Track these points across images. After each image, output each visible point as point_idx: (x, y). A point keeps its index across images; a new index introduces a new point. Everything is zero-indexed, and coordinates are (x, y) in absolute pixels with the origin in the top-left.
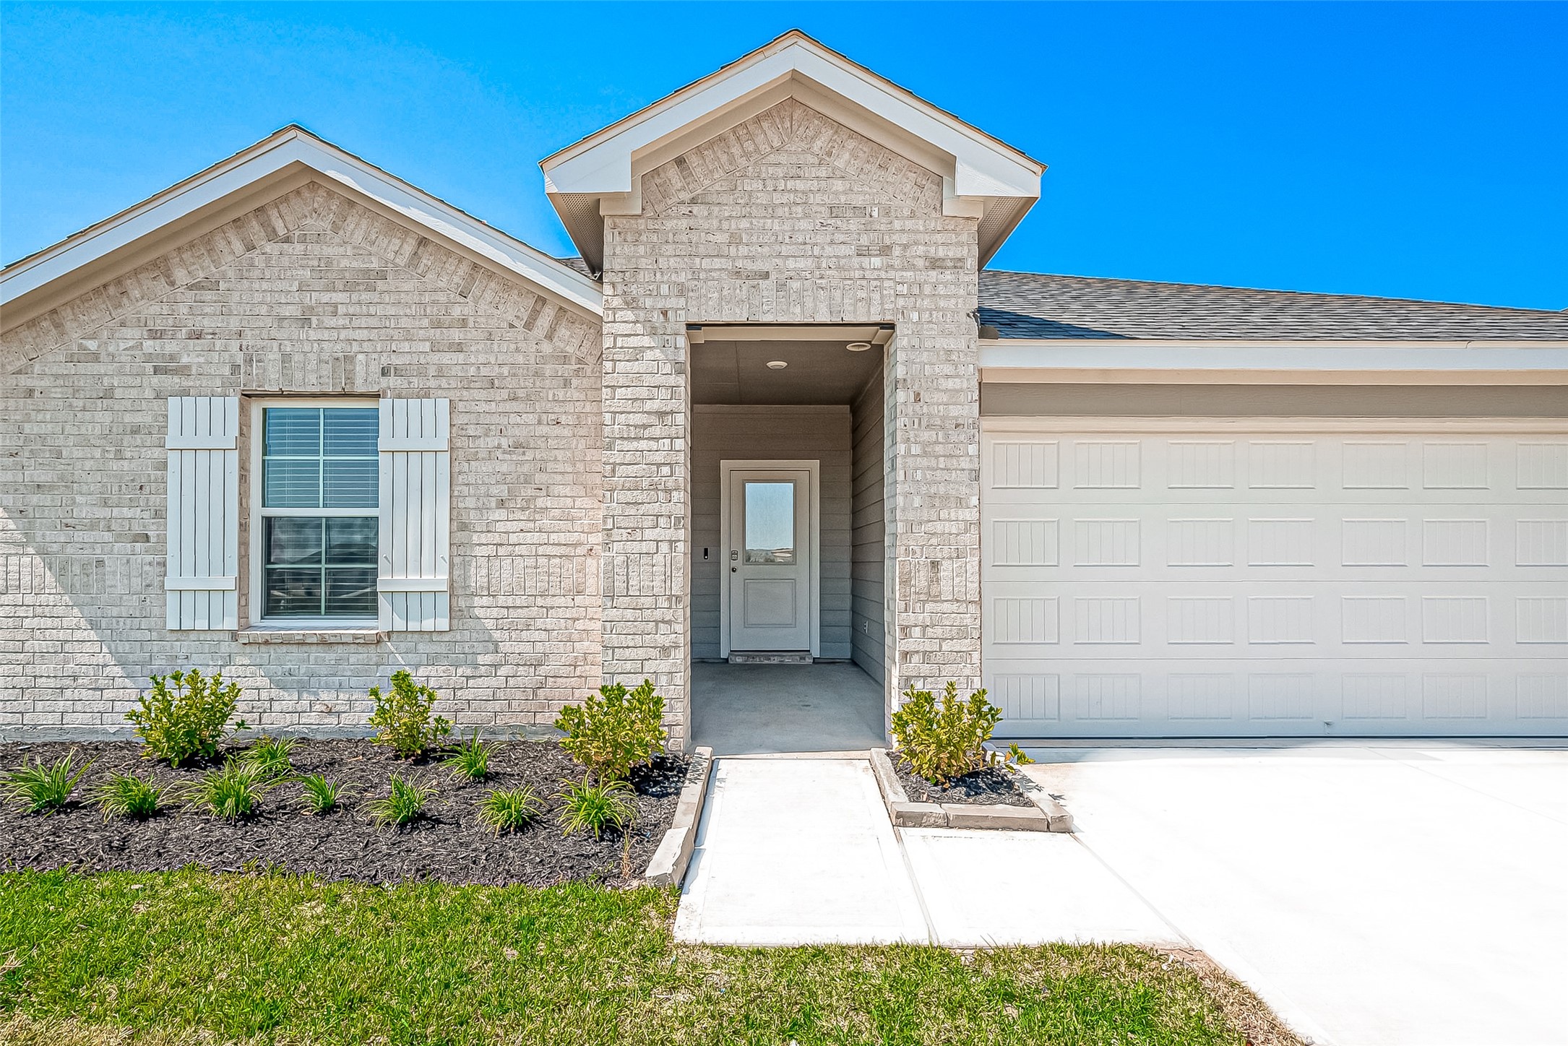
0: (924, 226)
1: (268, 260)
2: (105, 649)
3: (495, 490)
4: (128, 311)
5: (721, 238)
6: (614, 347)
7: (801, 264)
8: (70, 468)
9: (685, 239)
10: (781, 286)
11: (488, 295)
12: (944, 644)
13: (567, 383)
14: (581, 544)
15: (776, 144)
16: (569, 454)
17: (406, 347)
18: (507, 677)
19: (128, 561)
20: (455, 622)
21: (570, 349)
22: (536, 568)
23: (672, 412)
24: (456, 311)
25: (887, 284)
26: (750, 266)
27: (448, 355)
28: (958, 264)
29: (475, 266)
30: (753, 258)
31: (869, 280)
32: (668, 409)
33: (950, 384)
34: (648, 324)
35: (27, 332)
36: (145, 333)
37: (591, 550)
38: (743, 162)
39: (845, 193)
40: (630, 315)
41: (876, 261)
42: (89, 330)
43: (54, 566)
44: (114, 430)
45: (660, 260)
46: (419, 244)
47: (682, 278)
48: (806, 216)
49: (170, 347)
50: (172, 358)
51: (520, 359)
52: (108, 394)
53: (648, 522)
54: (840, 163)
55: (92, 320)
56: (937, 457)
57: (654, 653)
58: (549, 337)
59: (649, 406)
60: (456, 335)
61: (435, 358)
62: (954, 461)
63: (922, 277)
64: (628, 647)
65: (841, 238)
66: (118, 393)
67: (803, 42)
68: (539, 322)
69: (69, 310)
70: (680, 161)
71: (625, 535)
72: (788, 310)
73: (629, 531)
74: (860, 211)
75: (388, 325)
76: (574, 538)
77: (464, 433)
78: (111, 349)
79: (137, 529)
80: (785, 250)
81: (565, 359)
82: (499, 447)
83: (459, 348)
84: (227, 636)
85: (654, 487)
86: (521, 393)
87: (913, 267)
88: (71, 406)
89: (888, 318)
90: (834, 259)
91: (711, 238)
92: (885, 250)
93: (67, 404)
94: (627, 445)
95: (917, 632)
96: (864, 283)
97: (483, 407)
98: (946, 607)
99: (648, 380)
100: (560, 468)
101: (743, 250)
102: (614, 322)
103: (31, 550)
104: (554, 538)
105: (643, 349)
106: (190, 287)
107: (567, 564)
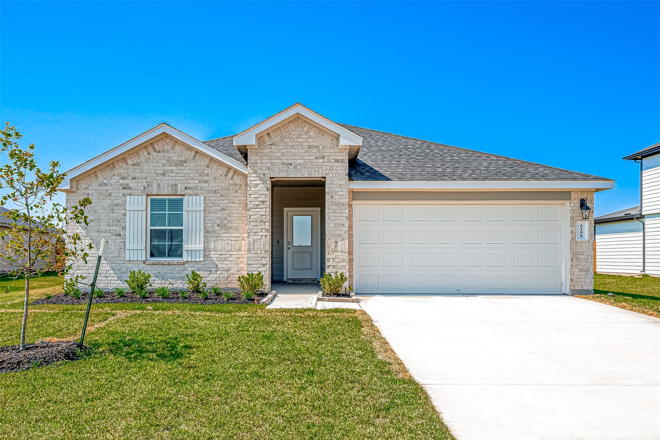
0: (334, 151)
1: (154, 157)
2: (108, 266)
3: (216, 222)
4: (115, 172)
5: (279, 154)
6: (251, 184)
7: (301, 161)
8: (99, 215)
9: (270, 154)
10: (295, 167)
11: (215, 167)
12: (338, 263)
13: (237, 192)
14: (240, 237)
15: (294, 129)
16: (237, 211)
17: (192, 182)
18: (219, 274)
19: (115, 241)
20: (205, 258)
21: (237, 182)
22: (228, 243)
23: (266, 201)
24: (206, 172)
25: (324, 166)
26: (287, 162)
27: (204, 184)
28: (343, 161)
29: (211, 159)
30: (288, 160)
31: (319, 166)
32: (265, 200)
33: (340, 193)
34: (260, 178)
35: (88, 178)
36: (120, 178)
37: (243, 238)
38: (285, 134)
39: (312, 142)
40: (255, 175)
41: (321, 160)
42: (105, 177)
43: (94, 243)
44: (111, 205)
45: (263, 160)
46: (196, 153)
47: (269, 165)
48: (302, 148)
49: (127, 182)
50: (127, 185)
51: (224, 185)
52: (110, 195)
53: (259, 230)
54: (311, 134)
55: (106, 174)
56: (337, 213)
57: (261, 266)
58: (232, 179)
59: (259, 199)
60: (206, 178)
61: (200, 185)
62: (342, 214)
63: (333, 165)
64: (254, 264)
65: (311, 154)
66: (112, 195)
67: (300, 106)
68: (229, 175)
69: (99, 172)
70: (268, 134)
71: (253, 234)
72: (297, 174)
73: (254, 233)
74: (317, 147)
75: (187, 176)
76: (238, 235)
77: (208, 205)
78: (111, 182)
79: (118, 233)
80: (296, 158)
81: (236, 185)
82: (218, 209)
83: (206, 182)
84: (142, 262)
85: (261, 221)
86: (224, 194)
87: (330, 162)
88: (99, 198)
89: (324, 176)
90: (309, 160)
91: (276, 154)
92: (323, 157)
93: (98, 197)
94: (254, 210)
95: (331, 260)
96: (317, 166)
97: (213, 198)
98: (339, 254)
99: (260, 192)
100: (235, 215)
101: (285, 158)
102: (251, 177)
103: (88, 238)
104: (233, 235)
105: (258, 184)
106: (132, 165)
107: (237, 243)
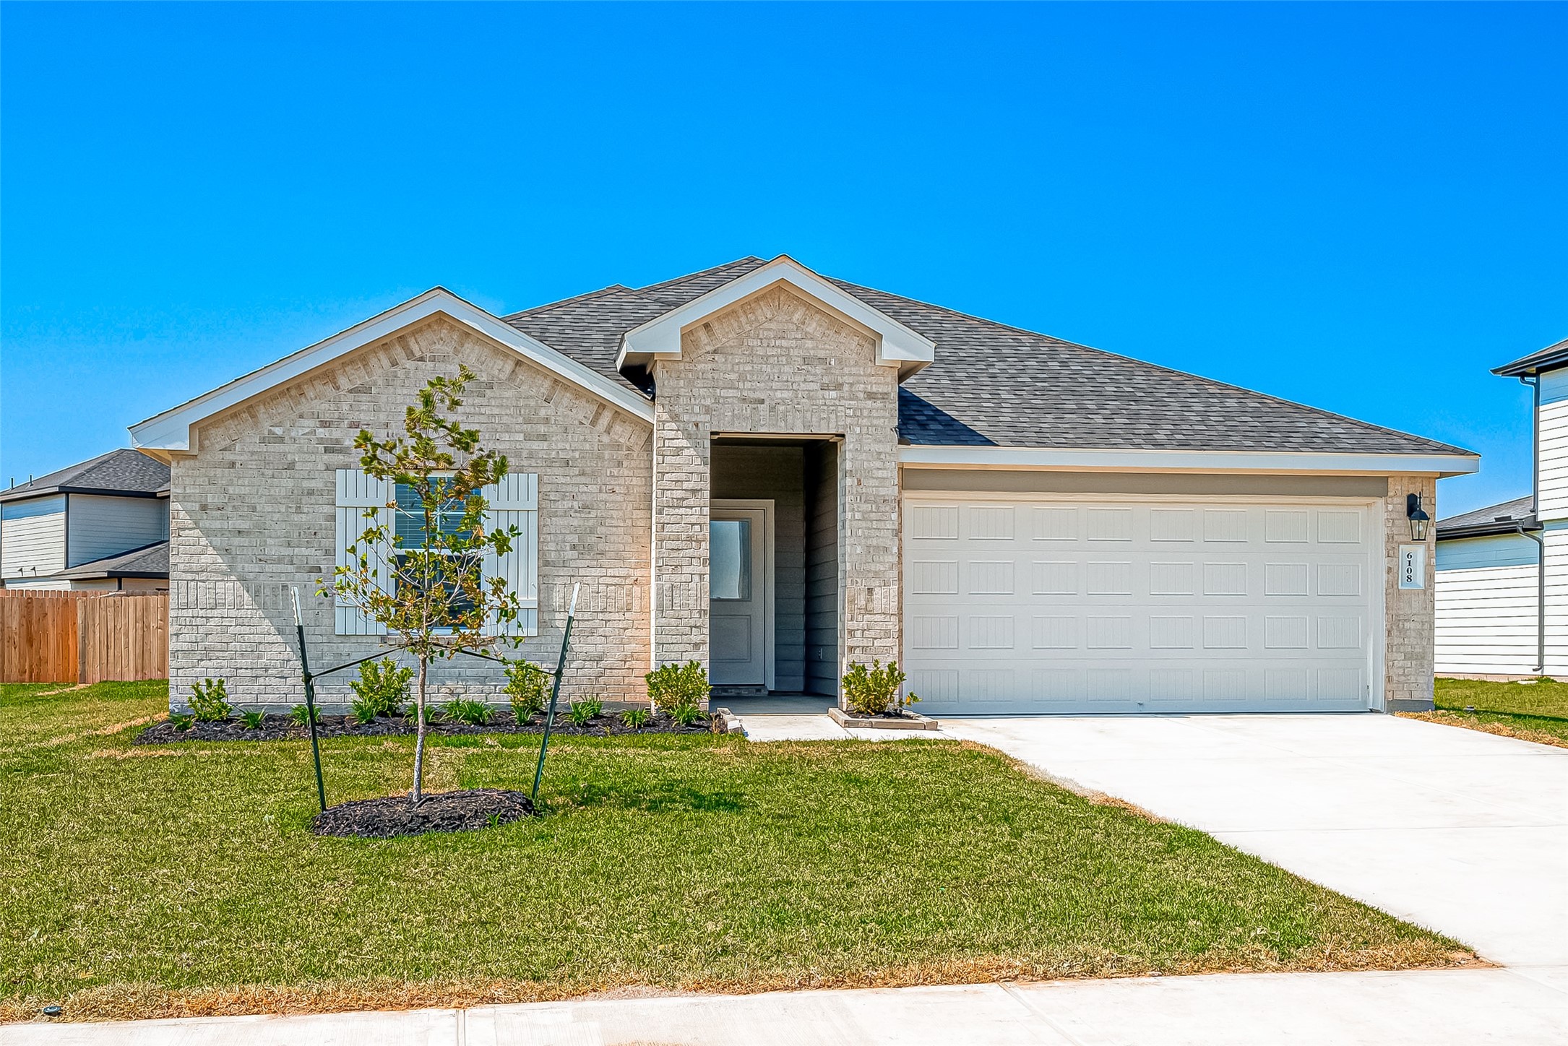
0: (864, 371)
1: (407, 373)
2: (288, 649)
3: (569, 538)
4: (304, 407)
5: (733, 376)
6: (664, 446)
7: (786, 394)
8: (262, 519)
9: (710, 376)
10: (772, 409)
11: (565, 402)
12: (875, 641)
13: (620, 464)
14: (630, 576)
15: (769, 316)
16: (621, 513)
17: (506, 436)
18: (577, 669)
19: (305, 586)
20: (541, 630)
21: (622, 440)
22: (598, 593)
23: (701, 490)
24: (542, 413)
25: (840, 408)
26: (752, 395)
27: (536, 443)
28: (885, 396)
29: (556, 381)
30: (754, 391)
31: (828, 406)
32: (699, 488)
33: (880, 474)
34: (686, 432)
35: (231, 421)
36: (317, 423)
37: (636, 580)
38: (748, 328)
39: (813, 349)
40: (674, 426)
41: (833, 394)
42: (276, 421)
43: (250, 589)
44: (295, 492)
45: (694, 390)
46: (516, 365)
47: (708, 402)
48: (788, 363)
49: (336, 433)
50: (338, 441)
51: (587, 446)
52: (291, 467)
53: (686, 562)
54: (810, 329)
55: (279, 414)
56: (871, 521)
57: (690, 647)
58: (608, 431)
59: (686, 485)
60: (542, 429)
61: (528, 445)
62: (883, 523)
63: (862, 404)
64: (672, 643)
65: (811, 378)
66: (298, 466)
67: (788, 261)
68: (600, 421)
69: (262, 406)
70: (707, 326)
71: (670, 570)
72: (777, 424)
73: (673, 567)
74: (823, 360)
75: (493, 421)
76: (623, 572)
77: (547, 498)
78: (293, 434)
79: (312, 563)
80: (775, 385)
81: (618, 447)
82: (572, 508)
83: (544, 438)
84: (378, 640)
85: (690, 539)
86: (588, 470)
87: (856, 398)
88: (263, 474)
89: (840, 431)
90: (807, 392)
91: (727, 376)
92: (839, 387)
93: (260, 473)
94: (671, 511)
95: (858, 633)
96: (825, 408)
97: (561, 480)
98: (877, 618)
99: (686, 469)
100: (615, 523)
101: (748, 385)
102: (664, 430)
103: (233, 578)
104: (611, 572)
105: (682, 448)
106: (350, 391)
107: (620, 590)
